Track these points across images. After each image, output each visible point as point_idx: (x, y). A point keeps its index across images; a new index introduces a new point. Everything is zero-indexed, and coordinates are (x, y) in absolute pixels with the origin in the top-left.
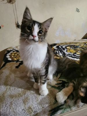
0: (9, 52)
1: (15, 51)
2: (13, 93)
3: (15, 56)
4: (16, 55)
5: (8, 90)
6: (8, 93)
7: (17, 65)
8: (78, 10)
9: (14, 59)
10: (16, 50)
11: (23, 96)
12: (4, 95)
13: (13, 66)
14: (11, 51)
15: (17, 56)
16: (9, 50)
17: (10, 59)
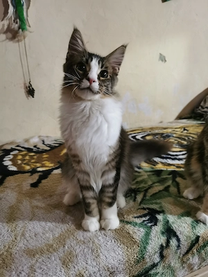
0: (7, 152)
1: (23, 149)
2: (33, 245)
3: (24, 160)
4: (27, 158)
5: (18, 238)
6: (21, 245)
7: (35, 181)
8: (163, 59)
9: (24, 167)
10: (26, 146)
11: (61, 250)
12: (10, 250)
13: (24, 183)
14: (12, 150)
15: (29, 161)
16: (8, 147)
17: (14, 168)
